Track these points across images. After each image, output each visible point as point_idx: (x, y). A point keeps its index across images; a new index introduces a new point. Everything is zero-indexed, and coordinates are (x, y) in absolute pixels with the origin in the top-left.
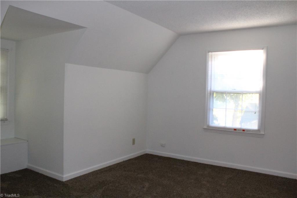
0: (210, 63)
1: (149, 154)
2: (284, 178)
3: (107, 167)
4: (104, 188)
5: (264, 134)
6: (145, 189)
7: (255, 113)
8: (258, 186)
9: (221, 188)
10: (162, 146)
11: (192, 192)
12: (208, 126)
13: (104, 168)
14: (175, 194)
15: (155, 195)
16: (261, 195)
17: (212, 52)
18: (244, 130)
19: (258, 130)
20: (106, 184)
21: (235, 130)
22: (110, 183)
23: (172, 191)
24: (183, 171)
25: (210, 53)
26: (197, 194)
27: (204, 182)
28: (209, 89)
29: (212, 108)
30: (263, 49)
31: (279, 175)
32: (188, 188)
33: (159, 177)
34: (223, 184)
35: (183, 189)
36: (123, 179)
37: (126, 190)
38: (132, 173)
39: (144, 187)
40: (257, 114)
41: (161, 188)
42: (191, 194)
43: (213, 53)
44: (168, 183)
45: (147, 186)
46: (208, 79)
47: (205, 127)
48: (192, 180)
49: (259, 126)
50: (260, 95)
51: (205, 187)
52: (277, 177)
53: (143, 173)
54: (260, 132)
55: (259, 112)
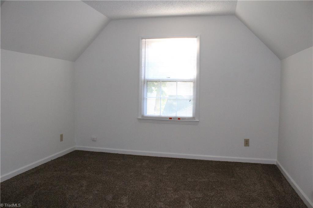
0: (143, 50)
1: (78, 151)
2: (218, 162)
3: (33, 169)
4: (35, 193)
5: (198, 122)
6: (84, 188)
7: (190, 101)
8: (197, 172)
9: (163, 178)
10: (93, 140)
11: (135, 185)
12: (143, 116)
13: (30, 171)
14: (118, 189)
15: (96, 192)
16: (202, 179)
17: (145, 39)
18: (179, 119)
19: (193, 118)
20: (36, 188)
21: (171, 118)
22: (41, 186)
23: (114, 187)
24: (120, 165)
25: (143, 40)
26: (141, 187)
27: (145, 174)
28: (142, 78)
29: (146, 97)
30: (196, 37)
31: (213, 160)
32: (130, 182)
33: (96, 174)
34: (164, 174)
35: (124, 183)
36: (56, 180)
37: (62, 191)
38: (65, 172)
39: (82, 186)
40: (192, 102)
41: (101, 185)
42: (135, 187)
43: (147, 40)
44: (107, 179)
45: (85, 184)
46: (141, 67)
47: (140, 117)
48: (132, 173)
49: (193, 114)
50: (194, 83)
51: (147, 178)
52: (212, 161)
53: (77, 171)
54: (195, 120)
55: (194, 99)
